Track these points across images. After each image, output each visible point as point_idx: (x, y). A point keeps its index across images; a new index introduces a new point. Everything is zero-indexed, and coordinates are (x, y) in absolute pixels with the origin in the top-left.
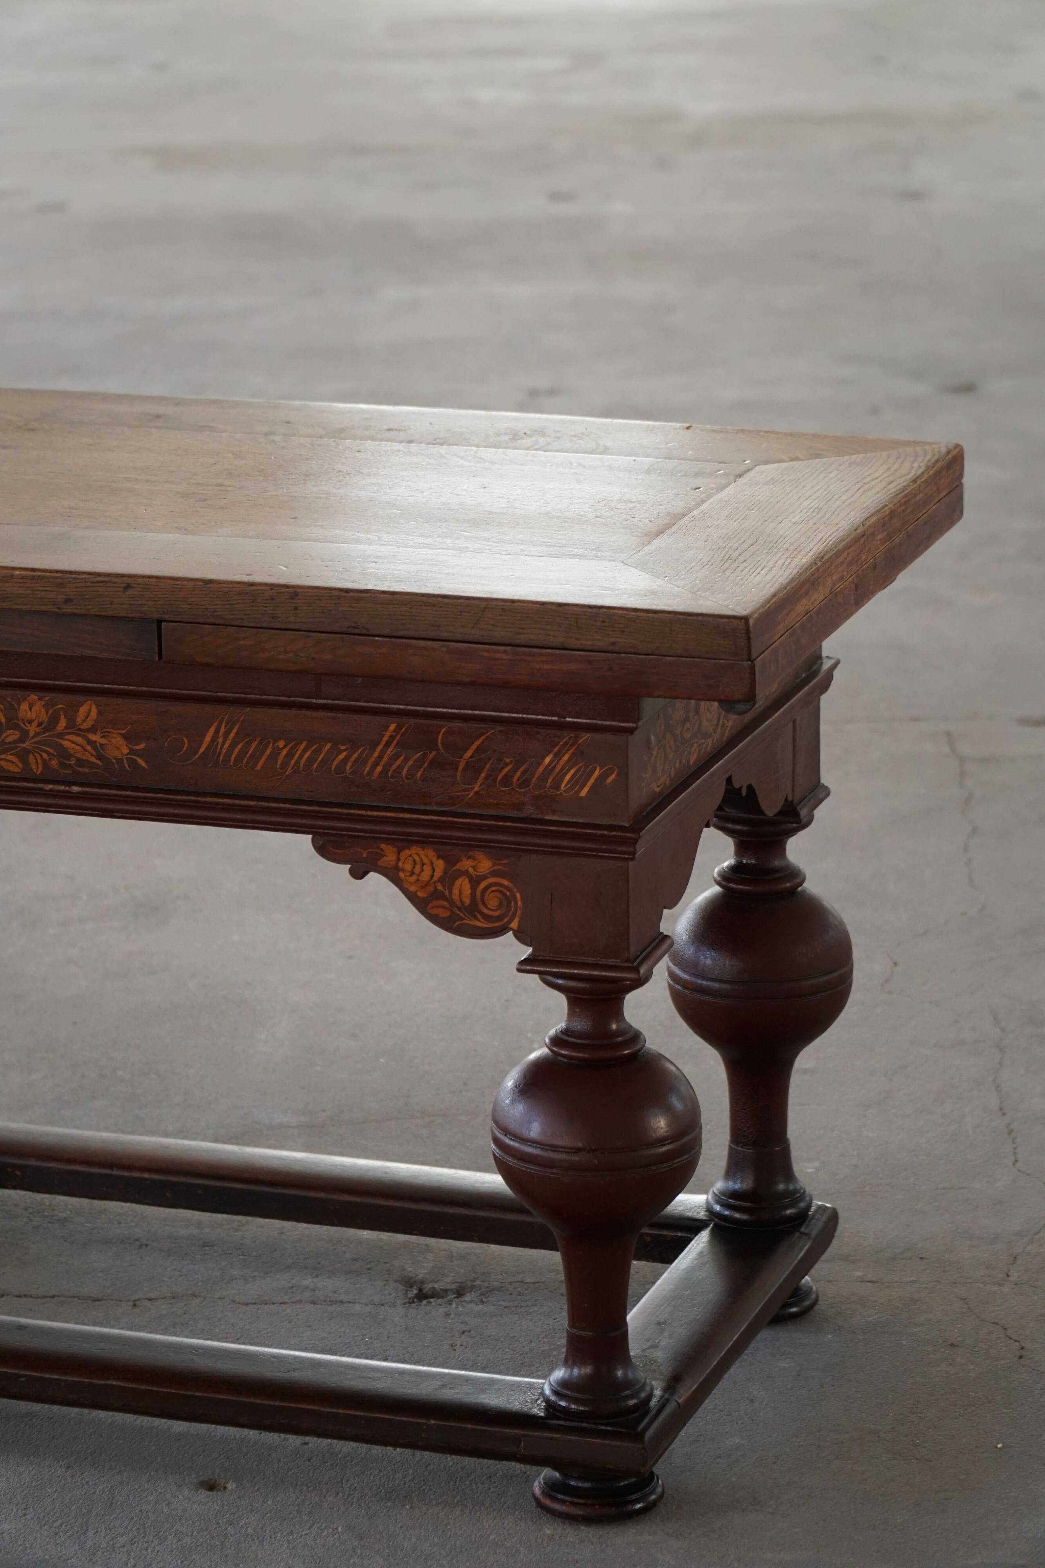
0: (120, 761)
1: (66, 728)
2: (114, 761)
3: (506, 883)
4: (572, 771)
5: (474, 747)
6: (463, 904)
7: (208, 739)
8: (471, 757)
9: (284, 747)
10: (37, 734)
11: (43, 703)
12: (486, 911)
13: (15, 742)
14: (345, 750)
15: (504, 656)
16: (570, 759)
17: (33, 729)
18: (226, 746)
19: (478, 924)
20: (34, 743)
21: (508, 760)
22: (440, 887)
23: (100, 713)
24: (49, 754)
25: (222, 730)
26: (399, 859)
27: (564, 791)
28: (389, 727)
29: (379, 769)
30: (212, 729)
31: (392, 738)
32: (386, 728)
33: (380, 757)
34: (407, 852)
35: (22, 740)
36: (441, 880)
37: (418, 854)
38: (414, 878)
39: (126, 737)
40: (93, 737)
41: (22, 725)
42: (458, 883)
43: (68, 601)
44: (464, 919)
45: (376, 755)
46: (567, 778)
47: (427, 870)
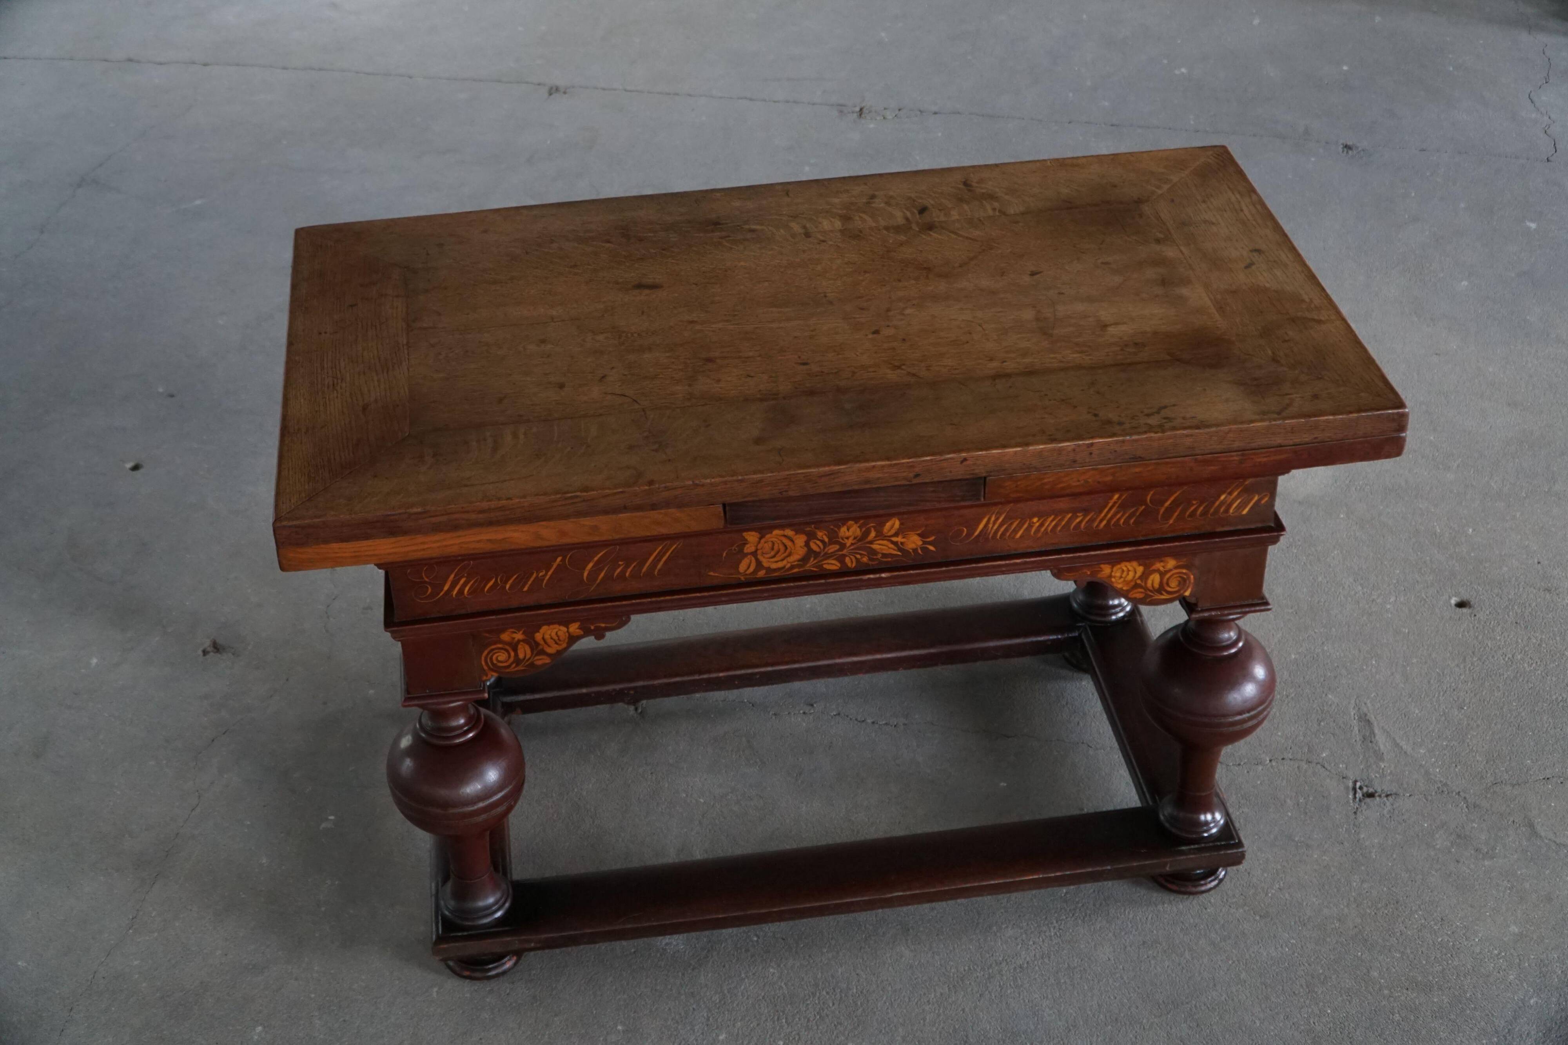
0: (915, 550)
1: (875, 537)
2: (911, 551)
3: (1184, 571)
4: (1239, 501)
5: (1172, 498)
6: (1154, 588)
7: (981, 526)
8: (1170, 505)
9: (1038, 521)
10: (852, 544)
11: (858, 525)
12: (1169, 589)
13: (835, 551)
14: (1081, 516)
16: (1239, 494)
17: (848, 543)
18: (995, 527)
19: (1164, 598)
20: (850, 550)
21: (1194, 502)
22: (1139, 582)
23: (901, 524)
24: (861, 554)
25: (993, 519)
26: (1112, 571)
27: (1232, 513)
28: (1113, 497)
29: (1104, 522)
30: (985, 520)
31: (1115, 503)
32: (1111, 498)
33: (1105, 516)
34: (1118, 567)
35: (841, 550)
36: (1140, 578)
37: (1126, 566)
38: (1122, 579)
39: (919, 535)
40: (894, 539)
41: (841, 541)
42: (1152, 577)
44: (1153, 596)
45: (1103, 515)
46: (1235, 505)
47: (1131, 574)
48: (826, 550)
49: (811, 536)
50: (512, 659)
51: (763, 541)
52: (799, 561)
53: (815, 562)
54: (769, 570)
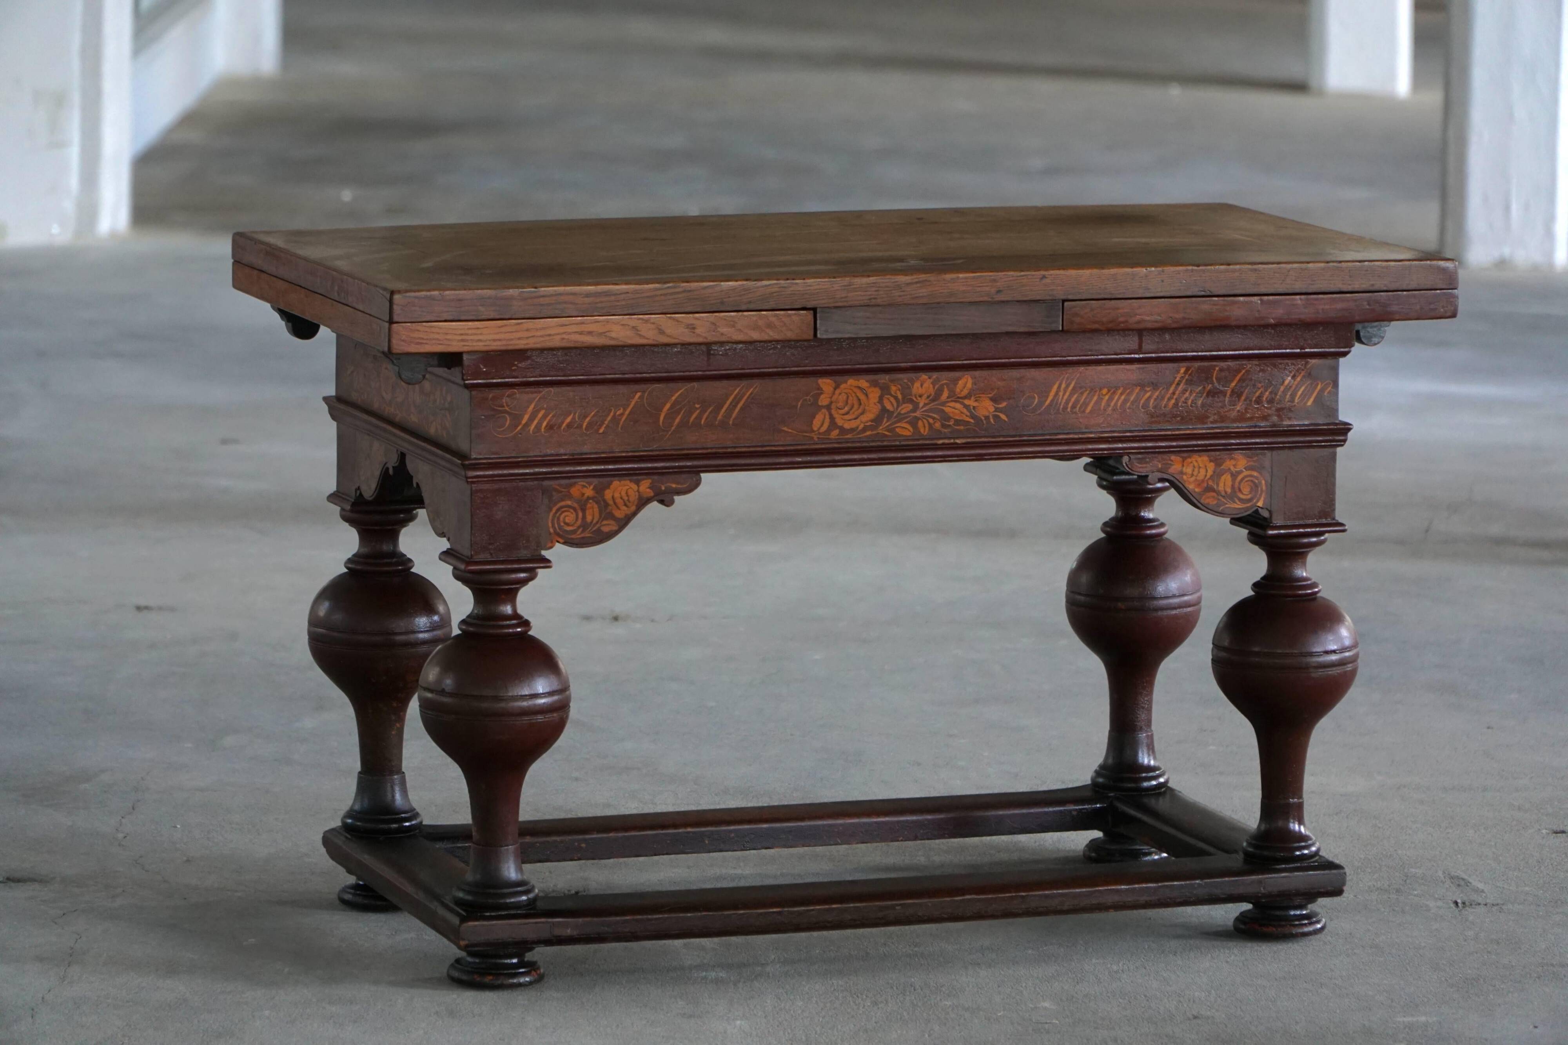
0: (987, 418)
1: (948, 398)
2: (983, 418)
4: (1303, 388)
5: (1238, 378)
6: (1226, 492)
7: (1052, 394)
8: (1236, 386)
9: (1107, 394)
10: (925, 405)
11: (931, 381)
12: (1242, 496)
13: (909, 412)
14: (1149, 391)
15: (1299, 302)
16: (1301, 379)
17: (922, 401)
18: (1066, 397)
19: (1237, 506)
20: (922, 412)
21: (1260, 386)
22: (1209, 484)
23: (974, 384)
24: (934, 419)
25: (1063, 386)
26: (1183, 466)
27: (1297, 403)
28: (1180, 370)
29: (1173, 401)
30: (1056, 387)
31: (1182, 378)
32: (1178, 372)
33: (1174, 393)
34: (1189, 460)
35: (915, 410)
36: (1211, 478)
37: (1196, 461)
38: (1193, 479)
39: (992, 399)
40: (967, 402)
41: (915, 399)
42: (1223, 478)
43: (999, 292)
44: (1227, 504)
45: (1171, 392)
46: (1300, 393)
47: (1203, 471)
48: (900, 409)
49: (885, 390)
50: (579, 522)
51: (837, 392)
52: (872, 421)
53: (887, 424)
54: (843, 430)
